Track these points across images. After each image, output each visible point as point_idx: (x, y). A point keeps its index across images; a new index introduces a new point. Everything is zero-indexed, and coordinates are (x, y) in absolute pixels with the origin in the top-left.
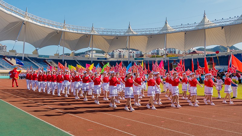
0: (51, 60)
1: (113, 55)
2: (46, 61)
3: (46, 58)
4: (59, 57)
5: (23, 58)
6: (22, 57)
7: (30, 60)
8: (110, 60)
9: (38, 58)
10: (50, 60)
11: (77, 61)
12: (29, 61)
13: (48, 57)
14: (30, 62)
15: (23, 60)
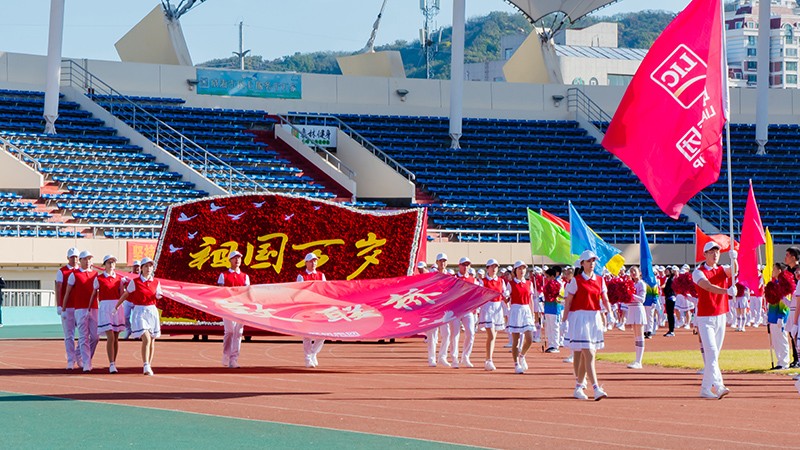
0: (331, 121)
2: (283, 132)
3: (273, 107)
4: (402, 94)
5: (51, 111)
6: (35, 102)
7: (124, 129)
9: (194, 101)
10: (314, 120)
12: (109, 138)
13: (286, 96)
14: (123, 144)
15: (51, 129)
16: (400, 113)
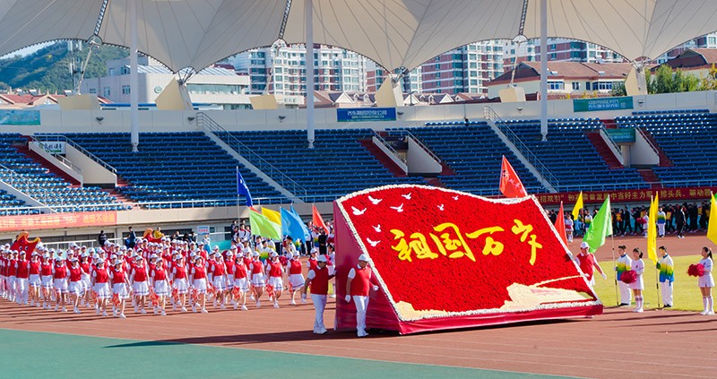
1: (264, 71)
2: (34, 146)
3: (26, 130)
4: (100, 119)
8: (417, 119)
10: (52, 138)
11: (214, 138)
13: (31, 123)
16: (100, 131)
